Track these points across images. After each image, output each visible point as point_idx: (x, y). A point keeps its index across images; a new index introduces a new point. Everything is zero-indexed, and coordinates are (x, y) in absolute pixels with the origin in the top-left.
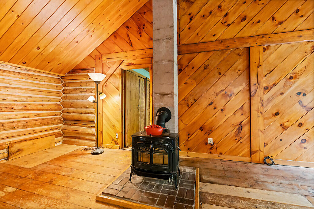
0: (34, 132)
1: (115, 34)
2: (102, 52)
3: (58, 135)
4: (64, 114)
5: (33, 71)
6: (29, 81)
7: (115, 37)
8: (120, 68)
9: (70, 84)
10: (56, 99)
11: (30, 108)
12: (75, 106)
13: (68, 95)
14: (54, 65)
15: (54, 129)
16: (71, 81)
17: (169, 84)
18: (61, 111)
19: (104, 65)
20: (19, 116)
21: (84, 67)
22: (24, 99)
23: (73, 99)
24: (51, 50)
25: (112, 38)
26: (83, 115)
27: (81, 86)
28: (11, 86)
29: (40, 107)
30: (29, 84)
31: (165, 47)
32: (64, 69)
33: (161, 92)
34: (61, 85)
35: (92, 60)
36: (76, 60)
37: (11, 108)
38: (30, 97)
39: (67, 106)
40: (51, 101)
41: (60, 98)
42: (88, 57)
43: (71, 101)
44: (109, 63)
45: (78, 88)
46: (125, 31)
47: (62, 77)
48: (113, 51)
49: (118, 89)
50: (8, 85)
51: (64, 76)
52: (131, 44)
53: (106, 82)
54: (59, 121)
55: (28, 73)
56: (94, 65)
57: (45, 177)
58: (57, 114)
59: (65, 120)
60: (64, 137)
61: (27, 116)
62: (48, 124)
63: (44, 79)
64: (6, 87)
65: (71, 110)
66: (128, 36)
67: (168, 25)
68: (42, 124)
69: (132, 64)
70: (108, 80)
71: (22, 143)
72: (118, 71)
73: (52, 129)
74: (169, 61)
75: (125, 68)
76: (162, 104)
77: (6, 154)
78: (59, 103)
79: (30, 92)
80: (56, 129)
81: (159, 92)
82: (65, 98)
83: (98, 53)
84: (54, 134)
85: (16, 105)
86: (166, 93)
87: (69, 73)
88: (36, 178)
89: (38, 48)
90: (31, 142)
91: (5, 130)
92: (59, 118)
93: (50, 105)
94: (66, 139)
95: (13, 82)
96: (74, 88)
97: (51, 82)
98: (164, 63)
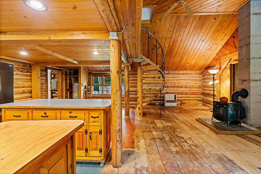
0: (189, 97)
1: (226, 44)
2: (220, 55)
3: (200, 101)
4: (203, 90)
5: (189, 72)
6: (188, 76)
7: (227, 45)
8: (229, 63)
9: (205, 75)
10: (199, 83)
11: (187, 87)
12: (207, 87)
13: (204, 81)
14: (197, 67)
15: (198, 97)
16: (206, 74)
17: (247, 73)
18: (202, 89)
19: (221, 63)
20: (184, 90)
21: (211, 65)
22: (185, 83)
23: (207, 83)
24: (193, 63)
25: (225, 46)
26: (211, 91)
27: (210, 76)
28: (182, 79)
29: (191, 87)
30: (187, 77)
31: (245, 50)
32: (202, 68)
33: (243, 79)
34: (201, 76)
35: (215, 61)
36: (207, 63)
37: (181, 87)
38: (188, 83)
39: (205, 87)
40: (196, 84)
41: (201, 82)
42: (213, 60)
43: (206, 84)
44: (224, 61)
45: (208, 77)
46: (232, 40)
47: (202, 72)
48: (225, 54)
49: (228, 77)
50: (181, 79)
51: (203, 71)
52: (236, 47)
53: (222, 73)
54: (200, 94)
55: (187, 73)
56: (216, 64)
57: (187, 112)
58: (199, 90)
59: (203, 94)
60: (203, 102)
61: (187, 90)
62: (195, 95)
63: (193, 74)
64: (180, 80)
65: (206, 88)
66: (234, 42)
67: (247, 36)
68: (192, 94)
69: (237, 60)
70: (223, 71)
71: (185, 101)
72: (229, 65)
73: (197, 97)
74: (248, 59)
75: (233, 63)
76: (243, 86)
77: (180, 103)
78: (201, 85)
79: (188, 81)
80: (199, 97)
81: (241, 79)
82: (203, 82)
83: (217, 57)
84: (198, 100)
85: (183, 86)
86: (246, 79)
87: (205, 69)
88: (185, 111)
89: (189, 64)
90: (188, 101)
91: (180, 95)
92: (200, 92)
93: (196, 86)
94: (204, 103)
95: (182, 77)
96: (207, 77)
97: (196, 75)
98: (244, 61)
